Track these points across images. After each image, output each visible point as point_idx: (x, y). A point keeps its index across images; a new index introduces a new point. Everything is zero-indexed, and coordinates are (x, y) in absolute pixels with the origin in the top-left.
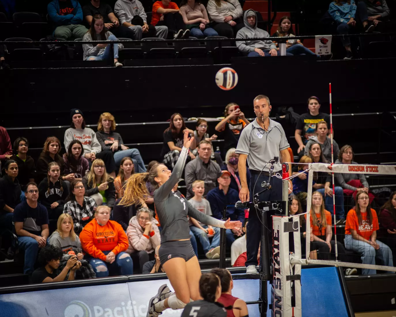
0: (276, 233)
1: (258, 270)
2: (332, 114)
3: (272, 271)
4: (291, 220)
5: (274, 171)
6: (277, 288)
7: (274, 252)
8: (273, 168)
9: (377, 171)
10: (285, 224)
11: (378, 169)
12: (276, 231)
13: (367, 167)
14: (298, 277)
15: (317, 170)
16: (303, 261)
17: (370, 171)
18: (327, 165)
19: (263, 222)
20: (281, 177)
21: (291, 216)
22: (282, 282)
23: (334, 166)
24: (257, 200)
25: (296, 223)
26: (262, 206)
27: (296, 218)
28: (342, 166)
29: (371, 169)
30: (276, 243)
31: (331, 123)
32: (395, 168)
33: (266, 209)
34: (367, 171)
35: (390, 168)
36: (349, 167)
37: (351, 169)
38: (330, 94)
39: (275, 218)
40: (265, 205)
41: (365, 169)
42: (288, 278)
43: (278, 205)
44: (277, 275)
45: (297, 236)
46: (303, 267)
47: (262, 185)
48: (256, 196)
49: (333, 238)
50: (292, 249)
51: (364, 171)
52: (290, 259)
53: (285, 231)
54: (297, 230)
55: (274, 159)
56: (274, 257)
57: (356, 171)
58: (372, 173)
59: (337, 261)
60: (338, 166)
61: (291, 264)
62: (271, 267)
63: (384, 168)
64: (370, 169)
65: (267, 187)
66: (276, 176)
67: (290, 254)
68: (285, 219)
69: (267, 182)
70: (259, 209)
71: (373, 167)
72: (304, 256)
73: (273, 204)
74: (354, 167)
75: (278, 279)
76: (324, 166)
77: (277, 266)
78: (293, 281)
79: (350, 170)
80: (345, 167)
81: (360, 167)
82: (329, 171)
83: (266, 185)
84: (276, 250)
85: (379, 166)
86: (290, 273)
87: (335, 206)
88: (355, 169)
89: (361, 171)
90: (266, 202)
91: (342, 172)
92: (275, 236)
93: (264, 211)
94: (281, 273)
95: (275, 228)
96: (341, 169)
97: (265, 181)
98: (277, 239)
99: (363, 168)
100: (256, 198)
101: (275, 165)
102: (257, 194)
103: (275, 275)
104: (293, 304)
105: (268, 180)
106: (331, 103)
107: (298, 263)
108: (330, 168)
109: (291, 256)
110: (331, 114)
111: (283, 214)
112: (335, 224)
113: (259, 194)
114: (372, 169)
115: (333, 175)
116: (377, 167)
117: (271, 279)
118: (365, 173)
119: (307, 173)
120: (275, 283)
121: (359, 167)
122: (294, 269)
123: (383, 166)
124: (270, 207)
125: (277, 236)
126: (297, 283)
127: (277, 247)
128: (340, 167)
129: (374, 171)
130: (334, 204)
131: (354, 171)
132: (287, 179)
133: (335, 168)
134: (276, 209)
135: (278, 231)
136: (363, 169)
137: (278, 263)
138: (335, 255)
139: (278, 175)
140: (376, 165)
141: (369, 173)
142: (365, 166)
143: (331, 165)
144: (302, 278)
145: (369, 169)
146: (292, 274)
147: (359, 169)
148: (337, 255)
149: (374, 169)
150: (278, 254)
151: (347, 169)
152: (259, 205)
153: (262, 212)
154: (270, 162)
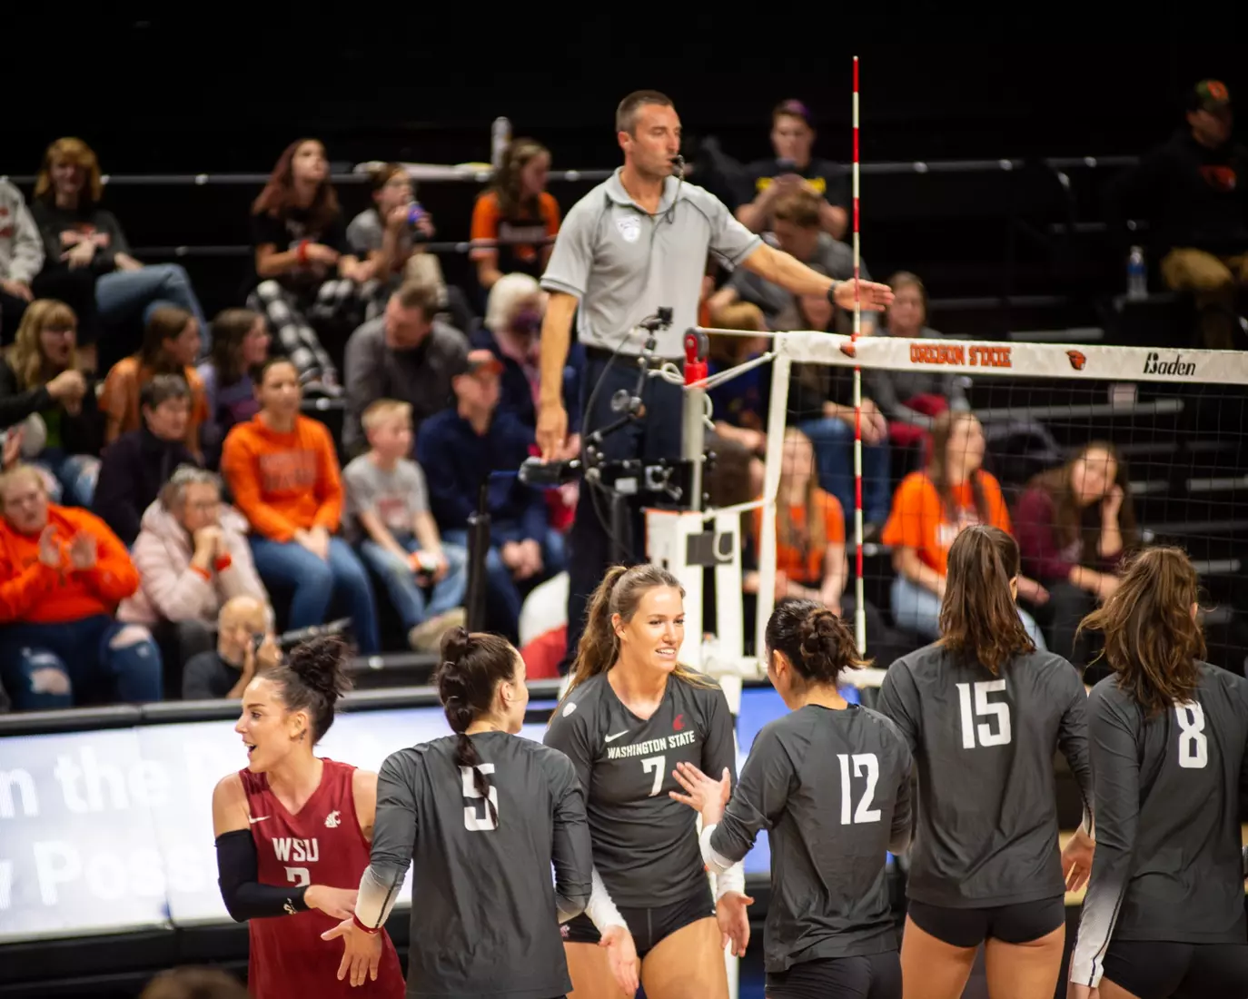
2: (860, 164)
4: (709, 526)
5: (657, 354)
8: (651, 345)
9: (1007, 364)
10: (692, 539)
11: (1011, 357)
13: (973, 351)
15: (805, 358)
16: (748, 667)
17: (984, 363)
18: (838, 340)
19: (614, 533)
20: (677, 378)
21: (710, 513)
24: (595, 454)
25: (727, 538)
26: (611, 474)
27: (728, 521)
28: (889, 344)
29: (986, 355)
31: (856, 194)
32: (1068, 353)
33: (626, 485)
34: (973, 362)
35: (1050, 353)
36: (913, 347)
37: (919, 355)
38: (856, 96)
39: (656, 519)
40: (624, 474)
41: (967, 357)
43: (666, 474)
45: (729, 579)
46: (748, 686)
48: (593, 442)
49: (849, 590)
50: (710, 623)
51: (963, 364)
52: (705, 656)
53: (691, 560)
54: (730, 562)
55: (657, 317)
57: (937, 361)
58: (991, 370)
60: (875, 346)
63: (1032, 353)
64: (984, 357)
65: (632, 411)
66: (663, 372)
67: (702, 641)
68: (691, 522)
69: (632, 394)
70: (603, 488)
71: (993, 350)
72: (749, 650)
73: (649, 470)
74: (928, 348)
76: (827, 343)
79: (914, 360)
80: (900, 348)
81: (948, 347)
82: (845, 361)
83: (627, 405)
85: (1015, 346)
87: (862, 483)
88: (931, 354)
89: (954, 362)
90: (626, 464)
93: (619, 492)
95: (656, 552)
96: (885, 354)
97: (623, 392)
99: (960, 352)
101: (658, 335)
102: (597, 435)
106: (856, 125)
107: (729, 673)
108: (848, 352)
109: (706, 646)
110: (856, 166)
111: (683, 505)
112: (859, 539)
114: (991, 358)
115: (858, 375)
116: (1008, 351)
118: (965, 368)
119: (768, 366)
121: (945, 349)
123: (1029, 346)
124: (641, 480)
128: (882, 348)
129: (995, 364)
130: (859, 472)
131: (928, 361)
132: (701, 386)
133: (866, 350)
134: (660, 486)
136: (958, 357)
139: (670, 370)
140: (1003, 344)
141: (980, 369)
142: (967, 344)
143: (853, 340)
145: (979, 356)
147: (944, 356)
148: (862, 649)
149: (995, 356)
151: (907, 354)
152: (603, 471)
153: (611, 497)
154: (642, 326)
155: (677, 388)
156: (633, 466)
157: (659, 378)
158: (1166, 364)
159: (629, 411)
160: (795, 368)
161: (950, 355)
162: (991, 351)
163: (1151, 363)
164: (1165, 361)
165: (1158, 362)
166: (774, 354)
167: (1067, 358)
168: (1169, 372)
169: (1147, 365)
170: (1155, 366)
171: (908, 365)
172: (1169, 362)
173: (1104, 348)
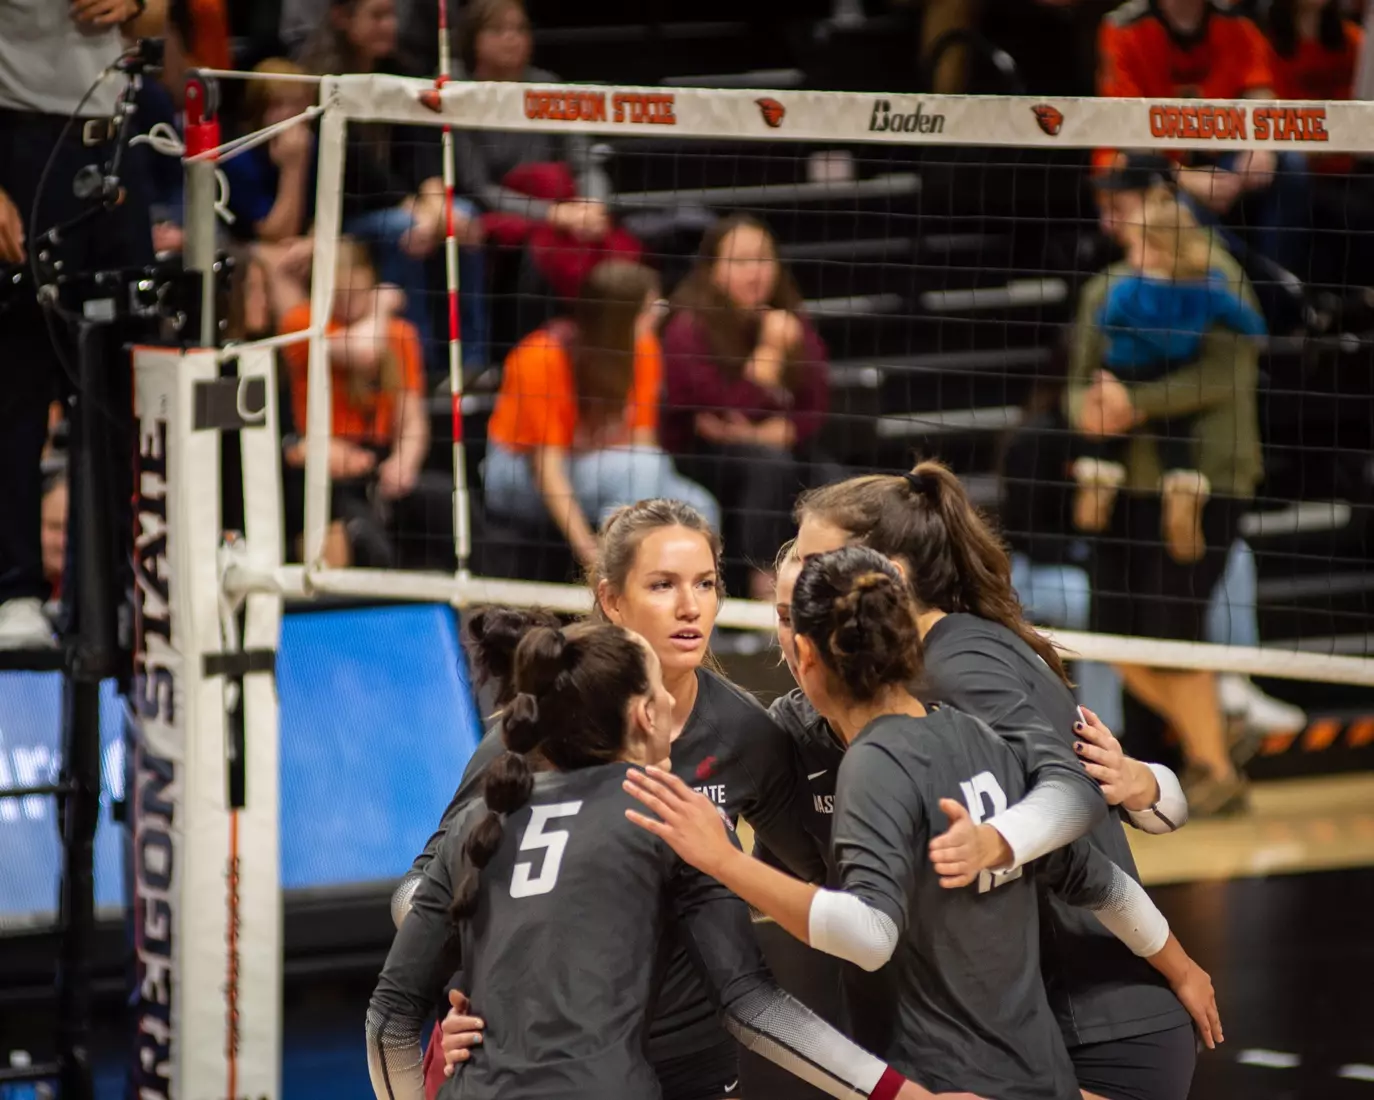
0: (150, 441)
1: (55, 625)
3: (131, 632)
4: (229, 369)
6: (152, 712)
7: (140, 530)
10: (201, 389)
11: (676, 109)
12: (149, 428)
13: (619, 101)
14: (264, 661)
15: (367, 114)
16: (291, 579)
17: (636, 120)
18: (414, 86)
20: (175, 147)
21: (229, 350)
22: (178, 683)
23: (452, 90)
25: (256, 387)
26: (76, 294)
27: (257, 361)
28: (493, 92)
29: (638, 108)
30: (150, 485)
32: (759, 103)
33: (99, 310)
34: (619, 118)
35: (733, 103)
36: (530, 96)
37: (538, 107)
39: (148, 361)
40: (98, 294)
41: (610, 110)
42: (213, 665)
43: (160, 292)
44: (156, 653)
45: (260, 449)
46: (293, 609)
47: (77, 184)
48: (46, 244)
50: (232, 516)
51: (604, 120)
52: (225, 566)
53: (201, 423)
54: (262, 423)
55: (141, 52)
56: (143, 558)
57: (564, 117)
58: (646, 129)
59: (462, 576)
60: (471, 95)
61: (229, 594)
62: (123, 612)
63: (707, 103)
64: (633, 110)
65: (106, 197)
66: (151, 138)
67: (221, 543)
68: (201, 365)
69: (104, 172)
70: (64, 314)
71: (648, 99)
72: (293, 553)
73: (134, 286)
74: (551, 97)
75: (162, 672)
76: (400, 91)
77: (153, 607)
78: (238, 680)
79: (533, 114)
80: (509, 97)
81: (581, 97)
82: (427, 117)
83: (100, 188)
84: (151, 525)
85: (680, 93)
86: (224, 638)
88: (557, 106)
89: (590, 117)
91: (491, 121)
92: (144, 450)
93: (89, 320)
94: (175, 639)
95: (148, 412)
96: (486, 107)
97: (92, 168)
98: (159, 466)
99: (598, 101)
100: (43, 255)
102: (52, 234)
103: (144, 647)
104: (237, 796)
105: (110, 158)
107: (263, 589)
108: (431, 103)
109: (227, 551)
111: (187, 339)
113: (60, 234)
114: (645, 111)
115: (447, 139)
116: (670, 99)
117: (125, 669)
118: (608, 126)
119: (314, 125)
120: (144, 691)
121: (578, 99)
122: (241, 617)
123: (701, 92)
124: (122, 304)
125: (156, 452)
126: (260, 689)
127: (159, 507)
128: (482, 97)
129: (653, 121)
130: (452, 284)
131: (552, 117)
132: (214, 157)
133: (458, 101)
134: (151, 310)
135: (163, 428)
136: (597, 110)
137: (162, 589)
138: (451, 545)
139: (161, 134)
140: (664, 91)
141: (628, 128)
142: (609, 91)
143: (439, 86)
144: (282, 664)
145: (627, 107)
146: (232, 644)
147: (577, 108)
148: (462, 548)
149: (652, 109)
150: (159, 546)
151: (520, 106)
152: (61, 288)
153: (78, 329)
154: (116, 68)
155: (174, 160)
156: (108, 280)
157: (147, 147)
158: (901, 117)
159: (99, 197)
160: (353, 128)
161: (585, 107)
162: (645, 101)
163: (880, 115)
164: (899, 112)
165: (891, 115)
166: (320, 108)
167: (757, 109)
168: (907, 130)
169: (874, 119)
170: (886, 120)
171: (520, 122)
172: (906, 114)
173: (811, 94)
